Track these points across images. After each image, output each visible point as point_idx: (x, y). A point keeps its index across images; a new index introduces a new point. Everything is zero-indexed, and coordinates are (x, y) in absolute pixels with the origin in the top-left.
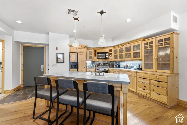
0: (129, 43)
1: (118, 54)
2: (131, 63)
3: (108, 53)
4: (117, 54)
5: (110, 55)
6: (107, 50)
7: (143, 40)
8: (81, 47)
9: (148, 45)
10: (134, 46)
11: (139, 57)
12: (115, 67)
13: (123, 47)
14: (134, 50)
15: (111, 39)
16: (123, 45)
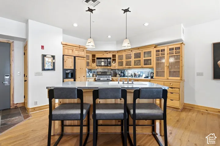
0: (138, 49)
1: (124, 61)
2: (139, 71)
3: (110, 58)
4: (122, 61)
5: (113, 62)
6: (110, 55)
7: (155, 47)
8: (79, 48)
9: (160, 52)
10: (144, 53)
11: (151, 64)
12: (118, 75)
13: (132, 53)
14: (144, 57)
15: (115, 42)
16: (131, 51)
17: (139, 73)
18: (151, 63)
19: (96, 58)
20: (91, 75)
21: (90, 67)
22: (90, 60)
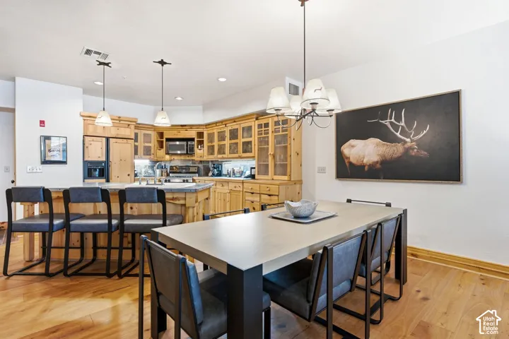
0: (235, 122)
1: (216, 144)
3: (193, 140)
4: (213, 144)
5: (199, 147)
6: (192, 134)
7: (257, 119)
9: (263, 129)
10: (243, 128)
11: (251, 152)
12: (210, 174)
13: (225, 129)
14: (243, 138)
15: (201, 107)
16: (225, 125)
17: (242, 169)
18: (251, 148)
19: (164, 140)
20: (158, 172)
21: (152, 156)
22: (153, 144)
